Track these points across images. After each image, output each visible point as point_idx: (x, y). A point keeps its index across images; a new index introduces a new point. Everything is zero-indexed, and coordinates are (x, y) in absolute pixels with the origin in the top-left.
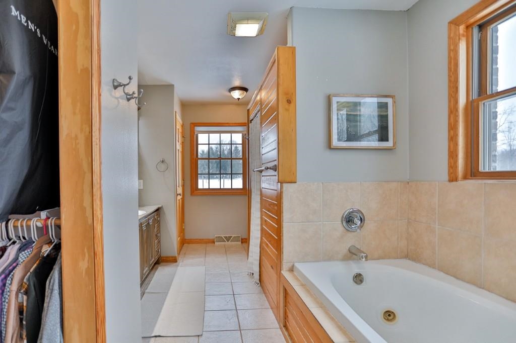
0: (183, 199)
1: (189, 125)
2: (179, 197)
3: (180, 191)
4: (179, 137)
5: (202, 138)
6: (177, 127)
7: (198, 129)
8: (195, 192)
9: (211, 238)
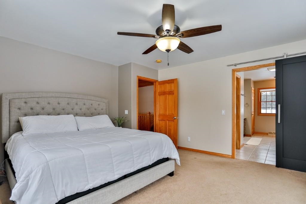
0: (254, 117)
1: (257, 89)
2: (253, 116)
3: (253, 113)
4: (253, 95)
5: (263, 94)
6: (252, 91)
7: (261, 90)
8: (260, 114)
9: (267, 132)
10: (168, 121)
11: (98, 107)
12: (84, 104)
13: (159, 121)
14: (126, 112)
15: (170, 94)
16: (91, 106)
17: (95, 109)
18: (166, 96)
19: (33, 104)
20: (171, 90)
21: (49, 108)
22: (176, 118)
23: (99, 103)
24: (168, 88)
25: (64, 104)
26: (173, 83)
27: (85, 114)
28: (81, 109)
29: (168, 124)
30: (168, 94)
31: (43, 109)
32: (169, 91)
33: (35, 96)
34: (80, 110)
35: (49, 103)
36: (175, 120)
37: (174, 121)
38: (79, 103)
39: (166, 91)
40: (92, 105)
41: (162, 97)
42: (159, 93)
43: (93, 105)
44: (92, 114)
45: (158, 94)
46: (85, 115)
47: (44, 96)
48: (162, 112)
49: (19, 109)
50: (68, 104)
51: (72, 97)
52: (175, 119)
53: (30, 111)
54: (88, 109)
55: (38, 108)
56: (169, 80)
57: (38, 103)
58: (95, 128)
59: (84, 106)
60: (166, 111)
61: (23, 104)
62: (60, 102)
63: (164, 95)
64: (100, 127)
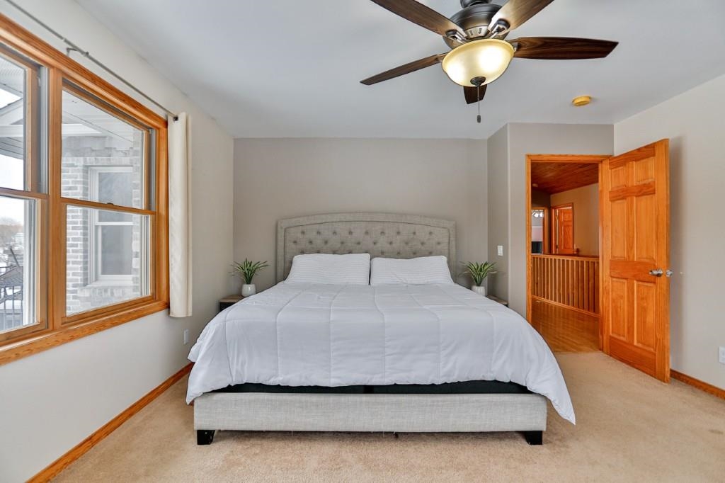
10: (637, 281)
11: (429, 239)
12: (398, 233)
13: (612, 281)
14: (500, 250)
15: (643, 195)
16: (412, 236)
17: (423, 244)
18: (632, 202)
19: (312, 235)
20: (646, 182)
21: (335, 242)
22: (661, 272)
23: (430, 229)
24: (636, 174)
25: (358, 234)
26: (654, 155)
27: (399, 253)
28: (391, 243)
29: (638, 292)
30: (636, 196)
31: (326, 242)
32: (641, 183)
33: (315, 222)
34: (388, 246)
35: (335, 233)
36: (658, 280)
37: (654, 283)
38: (386, 232)
39: (630, 185)
40: (414, 233)
41: (621, 206)
42: (610, 192)
43: (417, 234)
44: (414, 253)
45: (608, 195)
46: (398, 255)
47: (328, 221)
48: (620, 253)
49: (295, 242)
50: (367, 233)
51: (374, 220)
52: (659, 275)
53: (309, 246)
54: (407, 243)
55: (318, 242)
56: (639, 150)
57: (319, 233)
58: (405, 283)
59: (398, 237)
60: (632, 248)
61: (299, 235)
62: (353, 231)
63: (624, 198)
64: (416, 282)
